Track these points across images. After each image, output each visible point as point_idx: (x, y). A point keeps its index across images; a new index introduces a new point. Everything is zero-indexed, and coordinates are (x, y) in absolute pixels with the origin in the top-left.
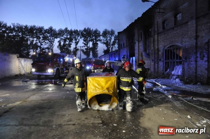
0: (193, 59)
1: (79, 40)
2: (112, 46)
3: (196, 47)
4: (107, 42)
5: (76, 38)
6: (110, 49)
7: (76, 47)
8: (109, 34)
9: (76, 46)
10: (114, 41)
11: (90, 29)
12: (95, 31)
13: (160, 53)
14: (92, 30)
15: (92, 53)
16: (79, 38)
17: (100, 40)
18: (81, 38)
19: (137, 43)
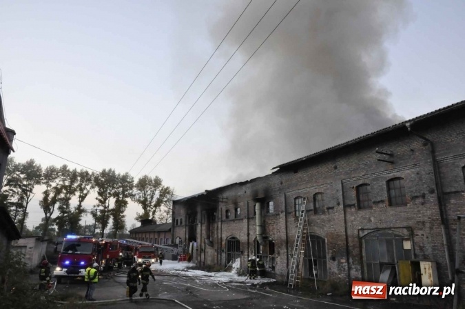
0: (246, 253)
1: (88, 192)
2: (154, 209)
3: (248, 243)
4: (146, 199)
5: (83, 186)
6: (151, 214)
7: (80, 206)
8: (150, 185)
9: (80, 203)
10: (158, 199)
11: (114, 172)
12: (123, 176)
13: (223, 243)
14: (119, 175)
15: (113, 219)
16: (88, 187)
17: (132, 196)
18: (93, 187)
19: (199, 225)
